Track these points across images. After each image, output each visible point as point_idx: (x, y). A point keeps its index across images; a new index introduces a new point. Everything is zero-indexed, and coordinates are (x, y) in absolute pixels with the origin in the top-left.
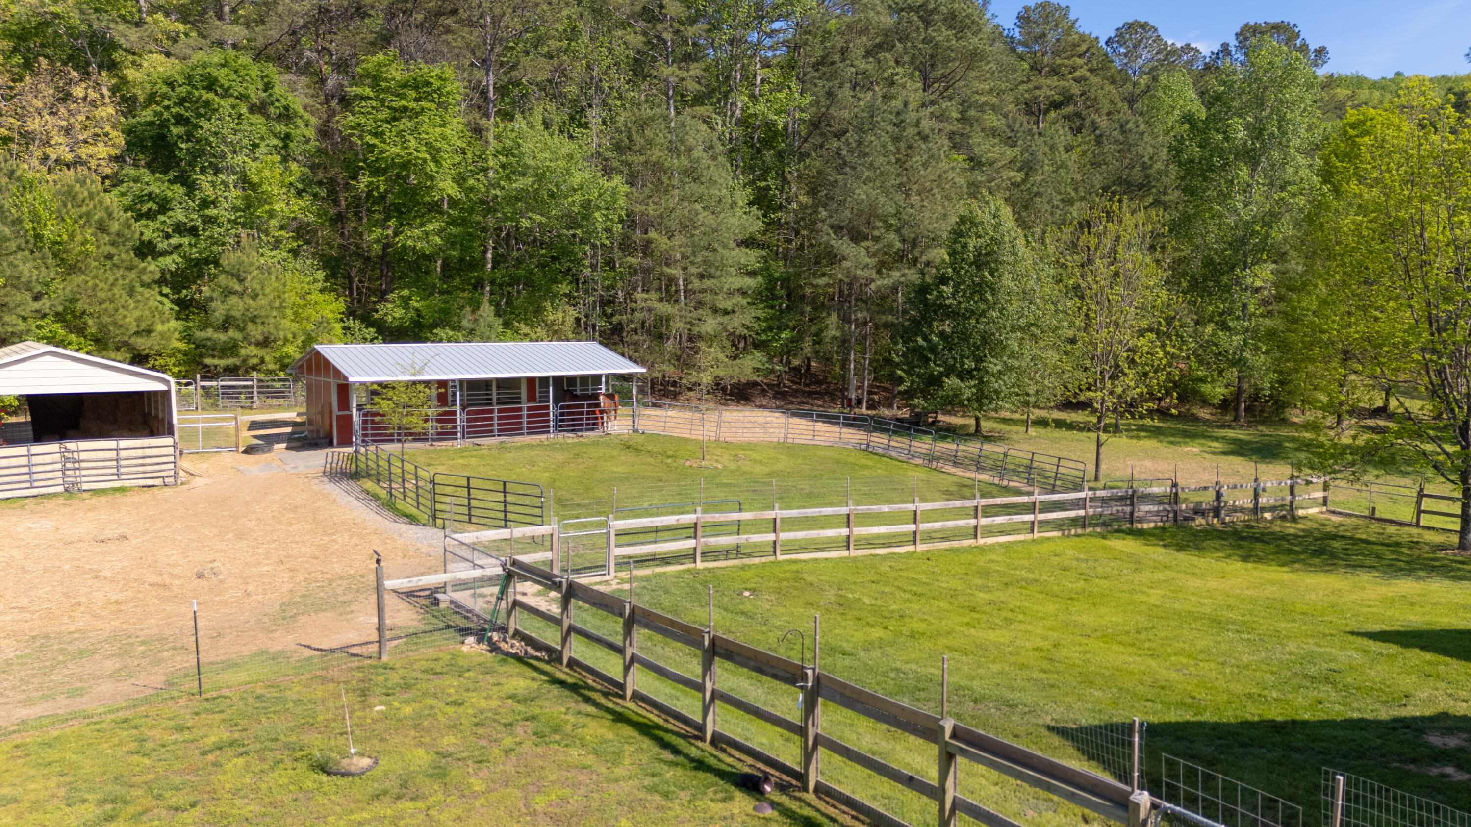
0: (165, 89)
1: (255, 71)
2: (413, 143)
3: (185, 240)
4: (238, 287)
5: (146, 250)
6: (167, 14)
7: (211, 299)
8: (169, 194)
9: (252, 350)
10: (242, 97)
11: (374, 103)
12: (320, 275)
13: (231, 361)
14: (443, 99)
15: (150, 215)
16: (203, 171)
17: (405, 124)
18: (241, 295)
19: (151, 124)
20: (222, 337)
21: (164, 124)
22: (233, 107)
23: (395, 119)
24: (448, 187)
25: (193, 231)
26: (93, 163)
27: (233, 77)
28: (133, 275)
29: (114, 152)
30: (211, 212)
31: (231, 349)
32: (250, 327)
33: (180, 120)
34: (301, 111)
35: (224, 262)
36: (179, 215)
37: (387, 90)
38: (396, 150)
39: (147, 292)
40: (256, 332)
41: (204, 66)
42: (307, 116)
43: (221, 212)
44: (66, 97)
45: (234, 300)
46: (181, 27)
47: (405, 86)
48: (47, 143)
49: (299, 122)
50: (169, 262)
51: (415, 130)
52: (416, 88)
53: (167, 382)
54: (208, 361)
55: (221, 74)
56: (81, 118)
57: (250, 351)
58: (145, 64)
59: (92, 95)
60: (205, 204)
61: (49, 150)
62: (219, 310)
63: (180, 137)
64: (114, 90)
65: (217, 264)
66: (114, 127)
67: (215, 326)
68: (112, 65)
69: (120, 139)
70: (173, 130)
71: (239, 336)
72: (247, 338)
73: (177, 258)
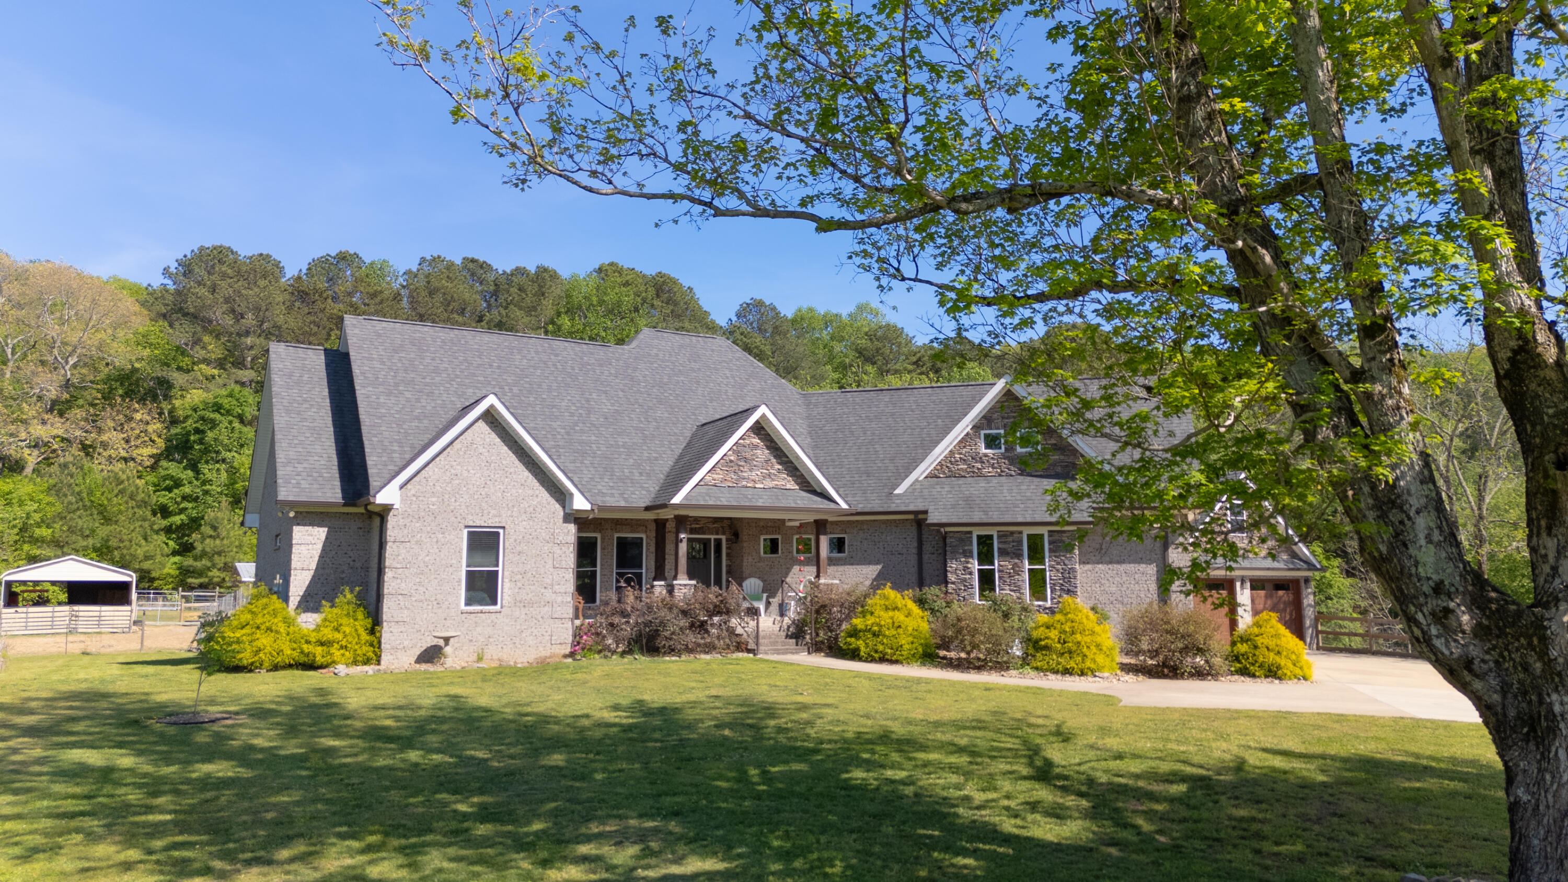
0: (192, 413)
3: (190, 505)
4: (212, 533)
5: (164, 511)
6: (208, 364)
7: (196, 541)
8: (182, 476)
9: (218, 574)
10: (239, 416)
13: (203, 580)
15: (169, 489)
16: (207, 462)
18: (214, 539)
19: (181, 434)
20: (198, 564)
21: (188, 434)
22: (230, 422)
25: (196, 499)
26: (139, 459)
27: (235, 402)
28: (146, 524)
29: (155, 451)
30: (208, 487)
31: (204, 572)
33: (197, 431)
35: (208, 518)
36: (187, 489)
39: (156, 536)
40: (220, 561)
41: (219, 397)
43: (214, 488)
44: (129, 419)
45: (209, 540)
46: (216, 372)
48: (113, 448)
50: (177, 519)
53: (131, 576)
54: (190, 580)
55: (225, 402)
56: (137, 432)
57: (215, 573)
58: (188, 396)
59: (146, 417)
60: (204, 483)
62: (199, 547)
63: (195, 442)
65: (205, 520)
66: (160, 436)
67: (196, 559)
68: (167, 397)
69: (161, 443)
70: (192, 438)
71: (209, 564)
72: (214, 566)
73: (183, 517)
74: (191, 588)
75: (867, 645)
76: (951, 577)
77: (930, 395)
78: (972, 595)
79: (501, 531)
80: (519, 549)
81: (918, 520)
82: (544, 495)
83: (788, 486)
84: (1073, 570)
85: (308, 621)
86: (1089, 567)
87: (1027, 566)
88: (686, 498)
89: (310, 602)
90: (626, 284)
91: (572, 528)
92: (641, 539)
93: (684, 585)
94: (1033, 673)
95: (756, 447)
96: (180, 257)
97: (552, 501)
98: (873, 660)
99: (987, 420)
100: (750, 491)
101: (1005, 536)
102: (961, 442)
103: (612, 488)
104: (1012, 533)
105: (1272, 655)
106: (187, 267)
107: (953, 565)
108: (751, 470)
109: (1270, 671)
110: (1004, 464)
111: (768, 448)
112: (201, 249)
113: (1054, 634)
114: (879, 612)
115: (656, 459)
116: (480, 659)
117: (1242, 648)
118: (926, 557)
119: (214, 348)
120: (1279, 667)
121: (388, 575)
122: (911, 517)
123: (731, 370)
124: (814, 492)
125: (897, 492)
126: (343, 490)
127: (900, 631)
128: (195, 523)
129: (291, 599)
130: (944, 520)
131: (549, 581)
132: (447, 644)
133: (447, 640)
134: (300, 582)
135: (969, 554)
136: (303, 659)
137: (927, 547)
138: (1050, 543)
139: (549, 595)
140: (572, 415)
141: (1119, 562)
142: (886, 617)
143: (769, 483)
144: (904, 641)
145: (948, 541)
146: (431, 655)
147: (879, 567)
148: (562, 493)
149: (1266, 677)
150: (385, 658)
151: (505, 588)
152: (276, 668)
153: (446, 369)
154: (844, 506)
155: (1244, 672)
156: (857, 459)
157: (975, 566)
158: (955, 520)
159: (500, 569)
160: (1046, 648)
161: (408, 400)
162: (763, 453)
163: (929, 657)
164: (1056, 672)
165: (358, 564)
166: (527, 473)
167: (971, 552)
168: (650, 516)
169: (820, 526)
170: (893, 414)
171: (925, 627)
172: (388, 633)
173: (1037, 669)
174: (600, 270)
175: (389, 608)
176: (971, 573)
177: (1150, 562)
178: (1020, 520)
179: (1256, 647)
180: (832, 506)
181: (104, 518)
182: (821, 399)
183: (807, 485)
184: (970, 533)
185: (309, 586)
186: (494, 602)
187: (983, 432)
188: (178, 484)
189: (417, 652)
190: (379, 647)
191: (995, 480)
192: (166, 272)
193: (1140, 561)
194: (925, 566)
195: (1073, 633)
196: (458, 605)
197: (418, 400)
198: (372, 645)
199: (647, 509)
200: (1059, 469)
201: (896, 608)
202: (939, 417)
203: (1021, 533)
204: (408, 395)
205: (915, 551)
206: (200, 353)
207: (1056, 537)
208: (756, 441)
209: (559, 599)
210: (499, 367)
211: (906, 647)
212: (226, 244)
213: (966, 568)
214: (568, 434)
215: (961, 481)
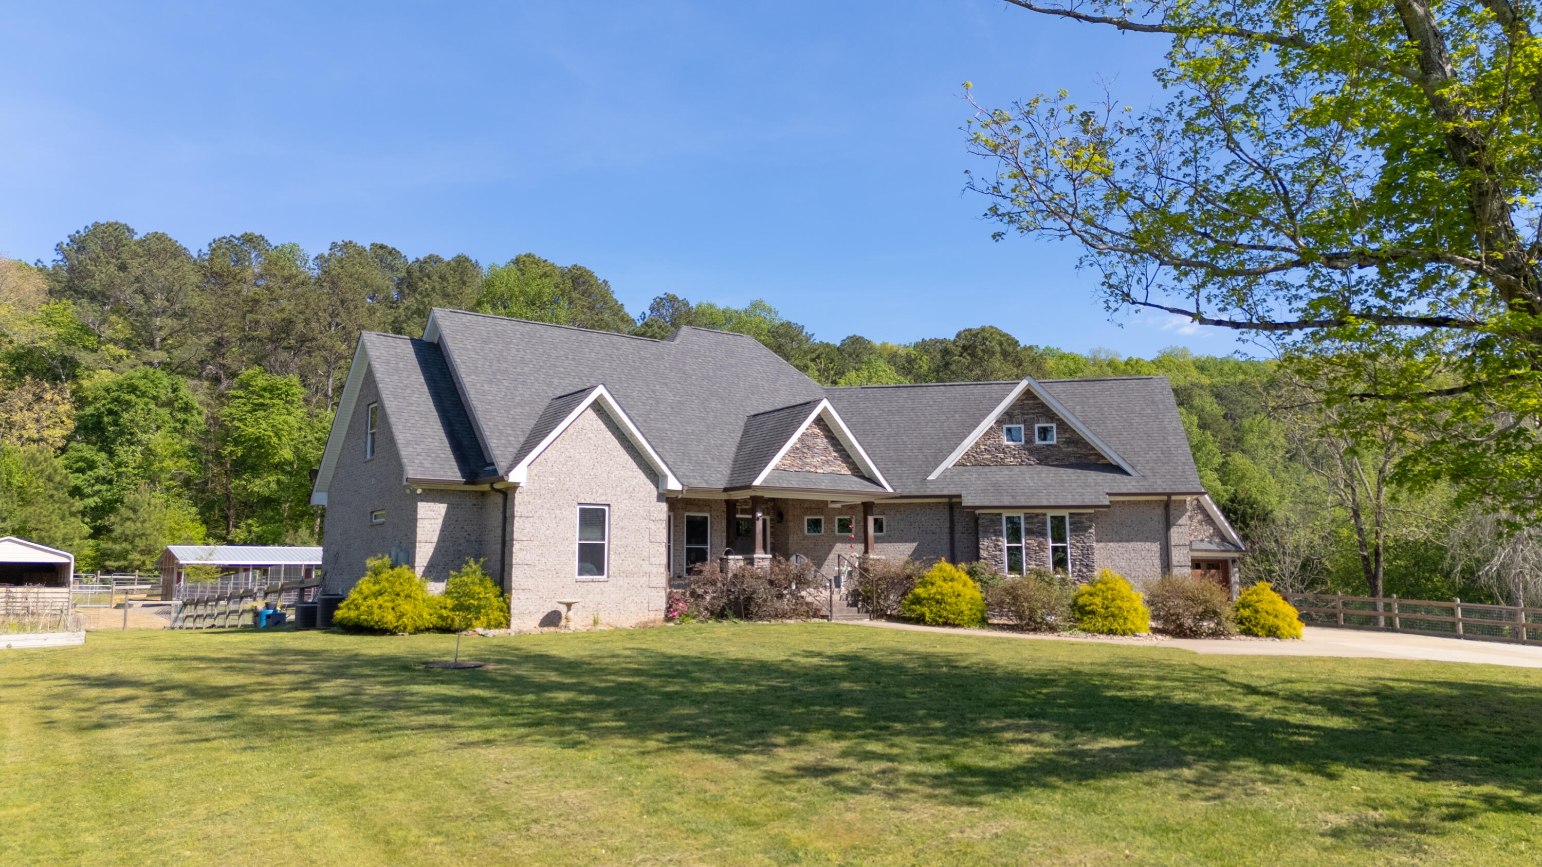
0: (103, 393)
1: (166, 382)
2: (264, 426)
3: (104, 487)
4: (132, 516)
5: (76, 492)
6: (116, 344)
7: (113, 524)
8: (96, 458)
9: (138, 556)
10: (155, 398)
11: (243, 401)
12: (194, 510)
13: (122, 563)
14: (289, 398)
15: (81, 471)
16: (121, 445)
17: (261, 413)
18: (134, 521)
19: (92, 415)
20: (117, 547)
21: (100, 416)
22: (146, 404)
23: (255, 410)
24: (287, 454)
25: (110, 482)
26: (51, 440)
27: (150, 385)
28: (65, 507)
29: (65, 433)
30: (123, 469)
31: (123, 555)
32: (137, 540)
33: (110, 412)
34: (197, 405)
35: (126, 500)
36: (101, 472)
37: (253, 393)
38: (251, 430)
39: (73, 519)
40: (141, 543)
41: (132, 378)
42: (201, 408)
43: (130, 469)
44: (39, 399)
45: (128, 523)
46: (124, 352)
47: (265, 390)
48: (24, 428)
49: (195, 412)
50: (91, 502)
51: (265, 418)
52: (271, 391)
53: (69, 558)
54: (107, 563)
55: (141, 384)
56: (47, 412)
57: (135, 557)
58: (96, 376)
59: (57, 397)
60: (119, 465)
61: (23, 432)
62: (118, 530)
63: (109, 423)
64: (73, 393)
65: (122, 502)
66: (68, 417)
67: (115, 541)
68: (74, 377)
69: (71, 425)
70: (106, 419)
71: (129, 547)
72: (134, 548)
73: (96, 499)
74: (108, 572)
75: (931, 612)
76: (983, 554)
77: (944, 393)
78: (1002, 569)
79: (606, 508)
80: (621, 524)
81: (952, 504)
82: (641, 477)
83: (843, 472)
84: (1091, 547)
85: (436, 589)
86: (1102, 544)
87: (1051, 544)
88: (764, 481)
89: (435, 571)
90: (545, 275)
91: (664, 506)
92: (706, 518)
93: (762, 559)
94: (1083, 634)
95: (816, 436)
96: (73, 232)
97: (648, 482)
98: (938, 624)
99: (1008, 416)
100: (813, 476)
101: (1031, 517)
102: (985, 434)
103: (693, 471)
104: (1037, 515)
105: (1271, 618)
106: (79, 244)
107: (984, 543)
108: (813, 457)
109: (1270, 631)
110: (1025, 454)
111: (826, 437)
112: (96, 225)
113: (1098, 600)
114: (939, 582)
115: (721, 445)
116: (596, 622)
117: (1246, 613)
118: (957, 536)
119: (120, 327)
120: (1277, 628)
121: (516, 547)
122: (946, 500)
123: (762, 366)
124: (863, 477)
125: (930, 478)
126: (462, 470)
127: (960, 599)
128: (108, 507)
129: (417, 569)
130: (978, 504)
131: (646, 554)
132: (569, 609)
133: (569, 606)
134: (424, 552)
135: (998, 533)
136: (440, 623)
137: (958, 527)
138: (1071, 524)
139: (646, 566)
140: (644, 404)
141: (1127, 541)
142: (947, 587)
143: (827, 469)
144: (964, 607)
145: (980, 521)
146: (552, 619)
147: (915, 545)
148: (656, 475)
149: (1267, 636)
150: (515, 623)
151: (612, 560)
152: (418, 631)
153: (531, 361)
154: (890, 490)
155: (1248, 632)
156: (888, 449)
157: (1004, 543)
158: (987, 504)
159: (606, 542)
160: (1093, 612)
161: (507, 388)
162: (822, 442)
163: (983, 622)
164: (1102, 633)
165: (473, 538)
166: (627, 457)
167: (1001, 532)
168: (725, 496)
169: (867, 507)
170: (913, 409)
171: (978, 595)
172: (517, 600)
173: (1084, 630)
174: (517, 261)
175: (518, 577)
176: (1001, 550)
177: (1154, 540)
178: (1045, 503)
179: (1257, 612)
180: (881, 490)
181: (23, 499)
182: (843, 394)
183: (858, 471)
184: (1000, 514)
185: (432, 558)
186: (600, 571)
187: (1005, 426)
188: (91, 465)
189: (541, 616)
190: (509, 612)
191: (1017, 469)
192: (59, 248)
193: (1146, 540)
194: (956, 544)
195: (1113, 600)
196: (573, 575)
197: (515, 388)
198: (501, 610)
199: (726, 490)
200: (1073, 460)
201: (952, 580)
202: (956, 412)
203: (1045, 515)
204: (506, 383)
205: (947, 530)
206: (108, 333)
207: (1076, 518)
208: (817, 431)
209: (655, 570)
210: (574, 359)
211: (966, 612)
212: (122, 221)
213: (996, 546)
214: (645, 421)
215: (987, 469)
